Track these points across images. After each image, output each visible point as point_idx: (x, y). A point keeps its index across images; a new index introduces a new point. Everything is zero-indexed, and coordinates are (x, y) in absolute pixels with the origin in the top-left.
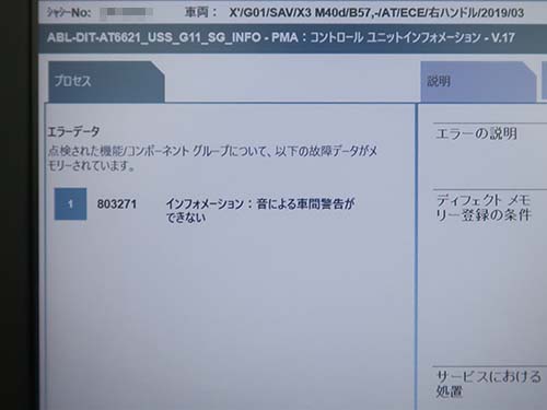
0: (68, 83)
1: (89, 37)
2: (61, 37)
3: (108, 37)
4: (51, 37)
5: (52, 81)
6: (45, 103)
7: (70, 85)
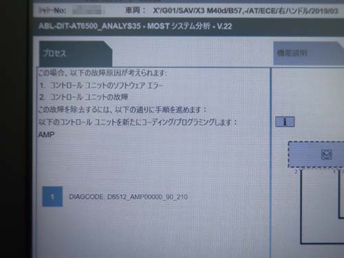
0: (51, 54)
1: (65, 26)
2: (47, 26)
3: (77, 26)
4: (41, 26)
5: (42, 53)
6: (37, 67)
7: (53, 55)
